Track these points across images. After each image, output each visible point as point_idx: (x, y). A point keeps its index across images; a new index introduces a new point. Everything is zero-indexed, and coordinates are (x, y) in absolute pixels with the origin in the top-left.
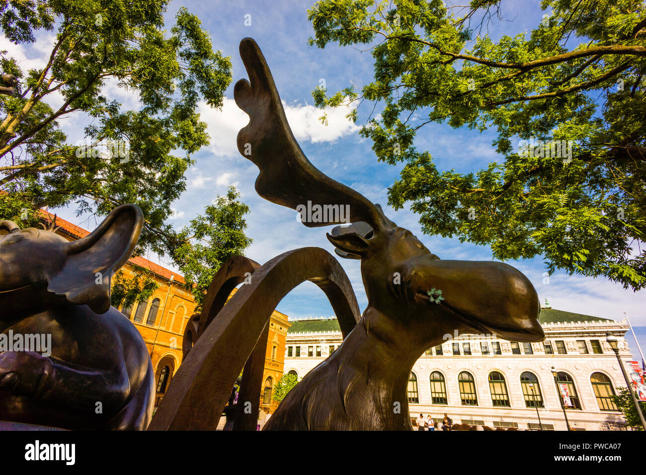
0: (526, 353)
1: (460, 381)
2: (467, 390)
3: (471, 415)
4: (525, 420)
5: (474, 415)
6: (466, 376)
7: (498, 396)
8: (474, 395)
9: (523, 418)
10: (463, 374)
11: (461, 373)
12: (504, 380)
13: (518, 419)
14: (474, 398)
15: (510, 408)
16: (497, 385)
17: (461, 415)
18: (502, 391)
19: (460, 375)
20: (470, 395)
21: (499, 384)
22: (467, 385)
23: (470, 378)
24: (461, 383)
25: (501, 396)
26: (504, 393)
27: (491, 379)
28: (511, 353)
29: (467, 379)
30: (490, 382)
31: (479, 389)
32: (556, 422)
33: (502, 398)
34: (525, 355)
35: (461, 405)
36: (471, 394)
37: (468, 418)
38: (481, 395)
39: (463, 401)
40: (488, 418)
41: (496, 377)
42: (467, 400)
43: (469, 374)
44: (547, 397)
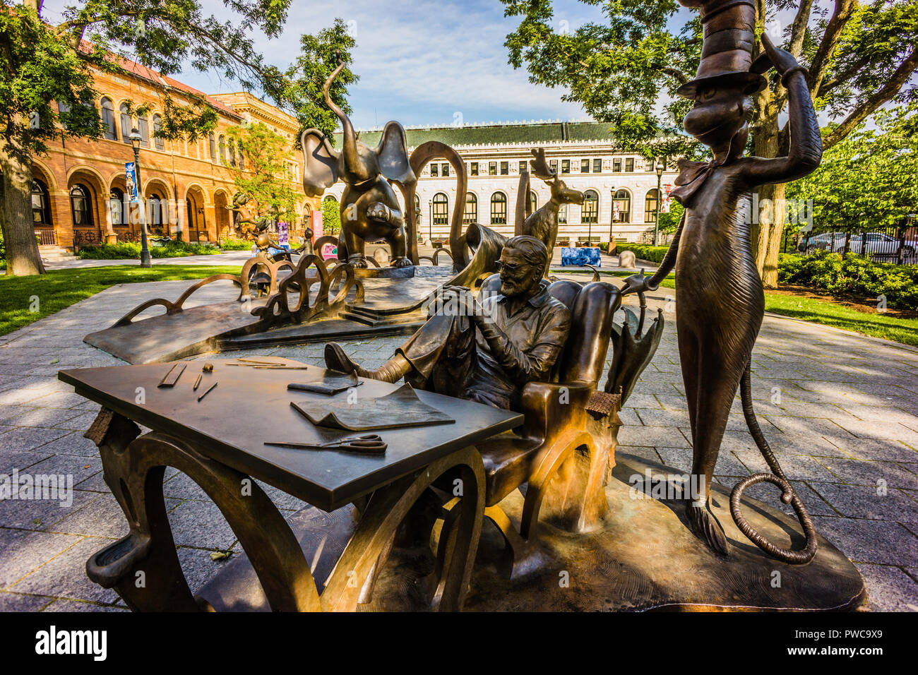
0: (595, 171)
4: (577, 234)
9: (575, 232)
15: (565, 225)
26: (564, 211)
28: (580, 171)
32: (602, 235)
34: (593, 173)
44: (603, 213)
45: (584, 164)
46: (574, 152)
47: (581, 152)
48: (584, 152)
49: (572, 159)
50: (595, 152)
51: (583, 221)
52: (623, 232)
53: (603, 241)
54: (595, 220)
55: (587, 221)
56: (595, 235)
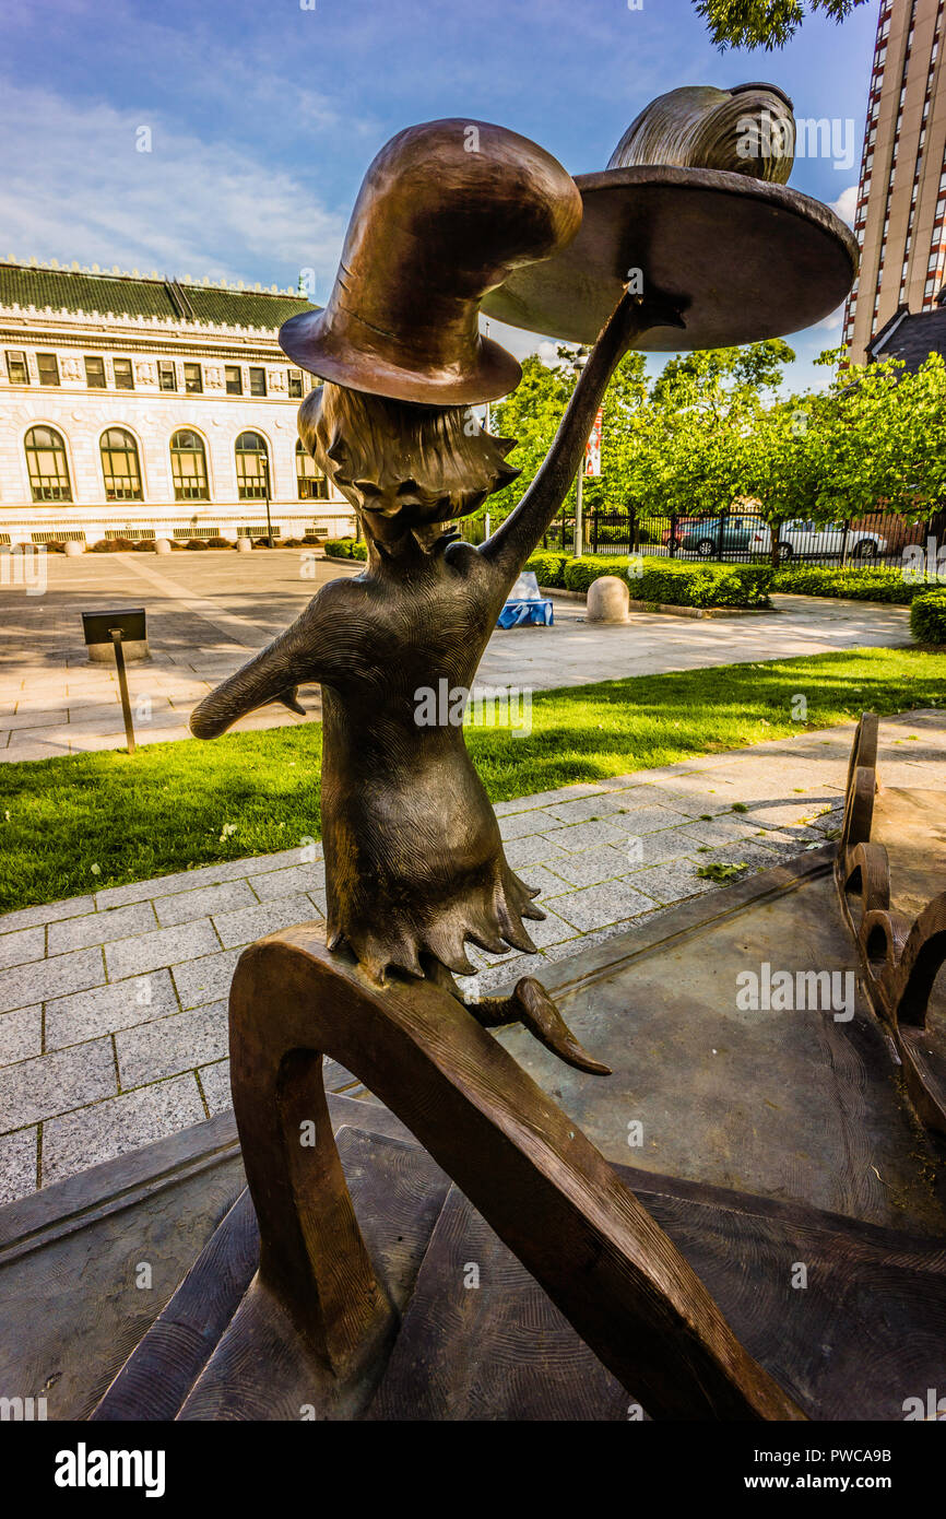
0: (254, 393)
1: (103, 450)
2: (120, 468)
3: (127, 521)
4: (234, 522)
5: (136, 520)
6: (118, 439)
7: (187, 480)
8: (135, 480)
9: (231, 518)
10: (110, 433)
11: (107, 432)
12: (203, 448)
13: (221, 522)
14: (135, 487)
15: (208, 502)
16: (187, 459)
17: (105, 521)
18: (196, 470)
19: (105, 436)
20: (126, 481)
21: (192, 456)
22: (119, 459)
23: (128, 442)
24: (106, 455)
25: (194, 481)
26: (200, 473)
27: (175, 445)
28: (223, 392)
29: (120, 446)
30: (172, 452)
31: (148, 465)
32: (286, 521)
33: (194, 484)
34: (250, 397)
35: (105, 502)
36: (130, 477)
37: (121, 527)
38: (150, 479)
39: (110, 492)
40: (162, 525)
41: (186, 442)
42: (120, 492)
43: (126, 433)
44: (278, 479)
45: (232, 377)
46: (208, 348)
47: (223, 349)
48: (229, 350)
49: (205, 362)
50: (251, 351)
51: (242, 495)
52: (321, 517)
53: (285, 535)
54: (264, 493)
55: (250, 495)
56: (274, 523)
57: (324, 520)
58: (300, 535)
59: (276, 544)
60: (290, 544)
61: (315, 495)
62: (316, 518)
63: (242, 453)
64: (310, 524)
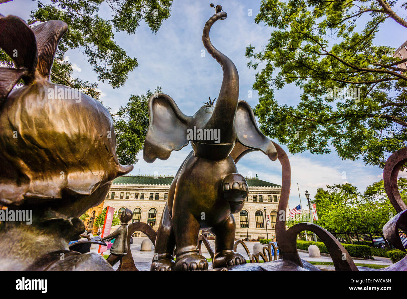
4: (239, 233)
32: (252, 234)
44: (251, 222)
51: (241, 226)
52: (262, 233)
53: (252, 238)
54: (247, 226)
55: (243, 226)
56: (249, 234)
57: (263, 234)
58: (256, 238)
59: (249, 240)
60: (253, 240)
61: (261, 227)
62: (261, 233)
63: (242, 216)
64: (259, 235)
